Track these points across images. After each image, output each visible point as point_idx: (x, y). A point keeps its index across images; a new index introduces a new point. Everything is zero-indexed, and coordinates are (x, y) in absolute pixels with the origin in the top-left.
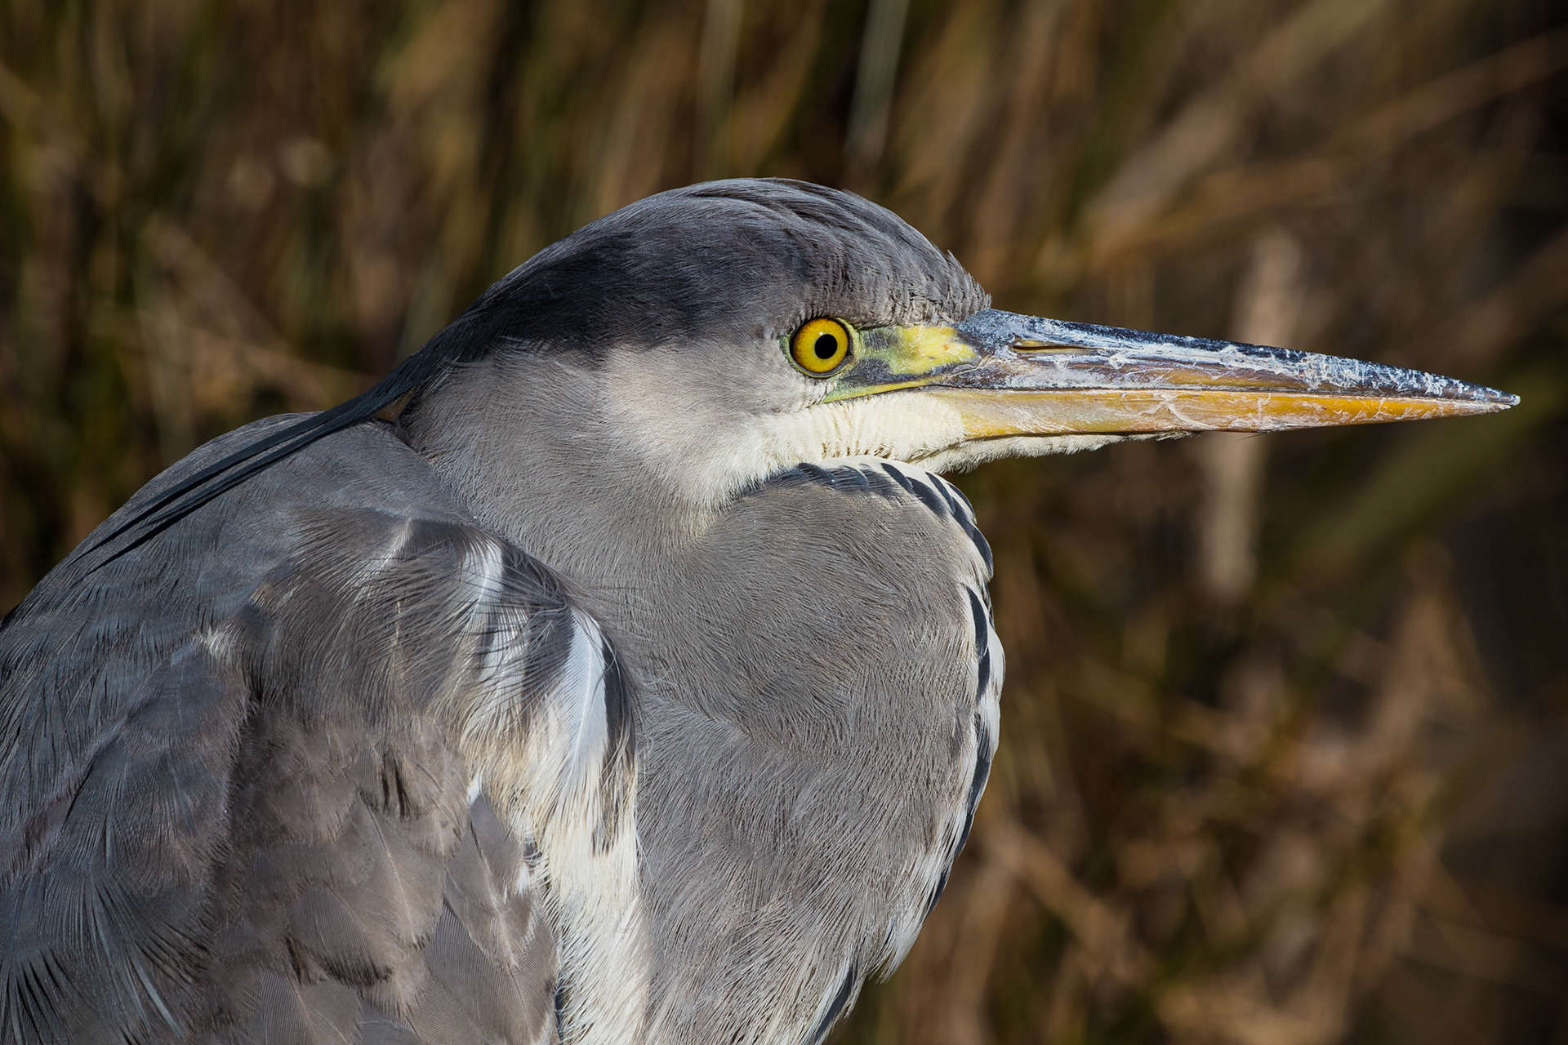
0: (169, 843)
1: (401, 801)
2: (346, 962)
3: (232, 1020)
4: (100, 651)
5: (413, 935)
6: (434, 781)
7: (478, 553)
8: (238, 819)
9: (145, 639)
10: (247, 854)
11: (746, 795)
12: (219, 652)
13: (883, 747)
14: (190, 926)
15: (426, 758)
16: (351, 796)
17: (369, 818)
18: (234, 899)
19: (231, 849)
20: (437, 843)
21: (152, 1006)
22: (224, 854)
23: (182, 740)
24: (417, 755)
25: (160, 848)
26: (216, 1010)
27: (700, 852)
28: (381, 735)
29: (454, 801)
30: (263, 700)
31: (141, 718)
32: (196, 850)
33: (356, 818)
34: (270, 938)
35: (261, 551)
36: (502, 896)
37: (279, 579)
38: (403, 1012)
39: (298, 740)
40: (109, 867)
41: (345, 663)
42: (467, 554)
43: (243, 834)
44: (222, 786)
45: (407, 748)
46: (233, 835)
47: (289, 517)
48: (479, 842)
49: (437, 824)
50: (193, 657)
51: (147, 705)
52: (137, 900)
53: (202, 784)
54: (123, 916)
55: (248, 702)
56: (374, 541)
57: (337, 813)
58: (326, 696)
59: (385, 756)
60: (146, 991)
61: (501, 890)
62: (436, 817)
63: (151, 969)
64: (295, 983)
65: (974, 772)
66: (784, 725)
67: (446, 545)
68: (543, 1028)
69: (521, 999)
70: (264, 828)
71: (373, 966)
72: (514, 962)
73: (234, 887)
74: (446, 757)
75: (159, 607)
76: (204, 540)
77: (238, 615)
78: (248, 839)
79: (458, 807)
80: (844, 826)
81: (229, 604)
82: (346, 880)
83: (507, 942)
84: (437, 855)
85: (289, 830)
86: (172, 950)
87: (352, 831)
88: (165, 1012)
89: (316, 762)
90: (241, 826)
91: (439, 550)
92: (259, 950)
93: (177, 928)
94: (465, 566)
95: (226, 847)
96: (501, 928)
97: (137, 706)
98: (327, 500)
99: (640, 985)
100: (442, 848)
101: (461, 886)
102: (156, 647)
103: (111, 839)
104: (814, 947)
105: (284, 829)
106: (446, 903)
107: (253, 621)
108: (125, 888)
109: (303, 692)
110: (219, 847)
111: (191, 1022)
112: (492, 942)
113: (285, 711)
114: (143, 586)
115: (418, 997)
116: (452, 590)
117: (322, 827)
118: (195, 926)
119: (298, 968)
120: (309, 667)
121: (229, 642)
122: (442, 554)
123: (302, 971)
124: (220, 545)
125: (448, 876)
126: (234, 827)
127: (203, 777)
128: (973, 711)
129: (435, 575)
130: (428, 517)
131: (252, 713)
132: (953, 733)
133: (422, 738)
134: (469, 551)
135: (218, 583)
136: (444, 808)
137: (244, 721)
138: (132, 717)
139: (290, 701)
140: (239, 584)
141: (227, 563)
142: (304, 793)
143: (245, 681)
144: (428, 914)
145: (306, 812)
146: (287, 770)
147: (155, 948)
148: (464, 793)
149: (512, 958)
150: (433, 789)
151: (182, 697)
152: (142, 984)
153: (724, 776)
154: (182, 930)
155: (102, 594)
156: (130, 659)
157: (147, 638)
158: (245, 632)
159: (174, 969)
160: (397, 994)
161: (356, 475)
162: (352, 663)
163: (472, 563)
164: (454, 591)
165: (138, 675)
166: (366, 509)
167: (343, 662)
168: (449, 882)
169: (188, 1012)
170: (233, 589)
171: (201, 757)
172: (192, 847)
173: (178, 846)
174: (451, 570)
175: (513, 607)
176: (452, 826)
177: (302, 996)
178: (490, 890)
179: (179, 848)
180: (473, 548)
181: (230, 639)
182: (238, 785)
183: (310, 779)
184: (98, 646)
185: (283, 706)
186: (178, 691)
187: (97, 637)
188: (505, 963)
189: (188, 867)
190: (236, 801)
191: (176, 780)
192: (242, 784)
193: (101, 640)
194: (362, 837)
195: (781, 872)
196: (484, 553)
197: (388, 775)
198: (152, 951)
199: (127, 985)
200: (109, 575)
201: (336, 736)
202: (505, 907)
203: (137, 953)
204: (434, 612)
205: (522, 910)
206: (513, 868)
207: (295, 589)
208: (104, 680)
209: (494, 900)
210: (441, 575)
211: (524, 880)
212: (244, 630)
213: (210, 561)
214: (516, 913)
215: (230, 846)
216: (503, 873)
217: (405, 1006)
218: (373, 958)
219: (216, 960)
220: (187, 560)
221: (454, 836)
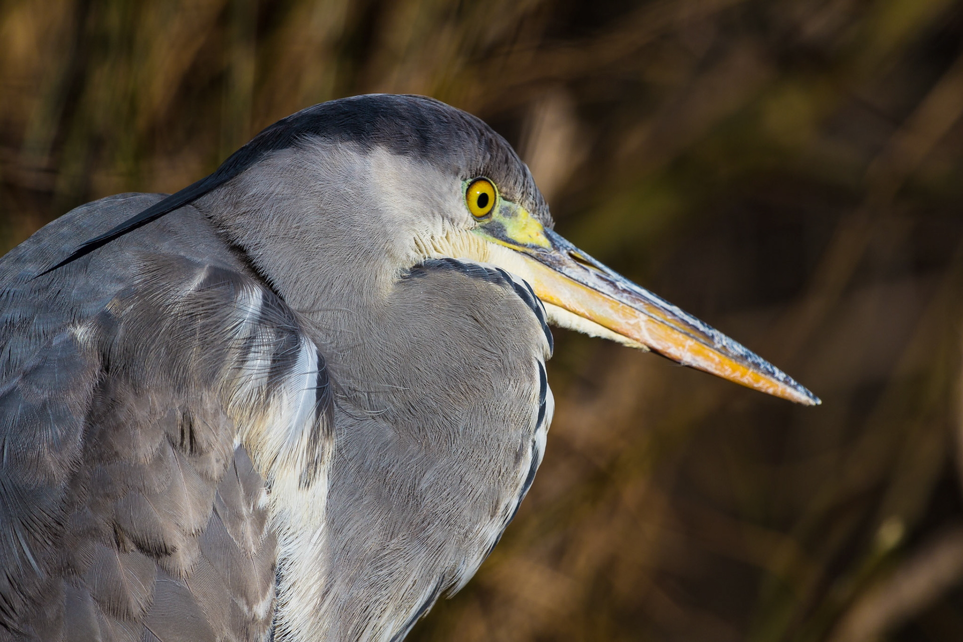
0: (44, 456)
1: (191, 443)
2: (148, 540)
3: (75, 571)
4: (7, 331)
5: (193, 528)
6: (213, 433)
7: (248, 292)
8: (88, 445)
9: (37, 326)
10: (92, 467)
11: (393, 471)
12: (83, 339)
13: (476, 451)
14: (52, 509)
15: (210, 418)
16: (161, 437)
17: (170, 451)
18: (82, 495)
19: (82, 464)
20: (213, 472)
21: (25, 557)
22: (78, 466)
23: (57, 393)
24: (204, 415)
25: (38, 459)
26: (65, 565)
27: (361, 500)
28: (182, 402)
29: (225, 447)
30: (110, 372)
31: (31, 377)
32: (60, 463)
33: (162, 451)
34: (103, 522)
35: (114, 277)
36: (250, 508)
37: (123, 296)
38: (182, 575)
39: (130, 399)
40: (5, 468)
41: (163, 353)
42: (241, 291)
43: (90, 455)
44: (79, 424)
45: (199, 410)
46: (84, 455)
47: (133, 257)
48: (238, 473)
49: (213, 460)
50: (67, 341)
51: (36, 369)
52: (21, 491)
53: (68, 421)
54: (11, 500)
55: (100, 372)
56: (184, 277)
57: (151, 447)
58: (150, 373)
59: (184, 414)
60: (22, 548)
61: (249, 504)
62: (213, 456)
63: (26, 535)
64: (117, 552)
65: (527, 476)
66: (421, 430)
67: (228, 284)
68: (268, 593)
69: (255, 574)
70: (104, 453)
71: (165, 544)
72: (254, 550)
73: (82, 488)
74: (222, 418)
75: (47, 306)
76: (79, 266)
77: (97, 317)
78: (93, 458)
79: (227, 451)
80: (448, 495)
81: (91, 309)
82: (153, 489)
83: (251, 538)
84: (212, 480)
85: (120, 454)
86: (41, 523)
87: (159, 460)
88: (33, 562)
89: (141, 414)
90: (90, 450)
91: (224, 286)
92: (95, 528)
93: (44, 510)
94: (239, 298)
95: (79, 463)
96: (247, 528)
97: (29, 369)
98: (158, 248)
99: (320, 578)
100: (215, 476)
101: (225, 500)
102: (44, 331)
103: (7, 452)
104: (417, 568)
105: (117, 454)
106: (214, 510)
107: (106, 322)
108: (14, 482)
109: (136, 369)
110: (75, 462)
111: (49, 570)
112: (241, 537)
113: (124, 380)
114: (37, 292)
115: (192, 567)
116: (228, 312)
117: (141, 455)
118: (56, 510)
119: (119, 542)
120: (140, 353)
121: (91, 334)
122: (225, 289)
123: (121, 544)
124: (88, 271)
125: (217, 493)
126: (85, 450)
127: (68, 417)
128: (531, 437)
129: (219, 302)
130: (219, 265)
131: (102, 380)
132: (518, 449)
133: (209, 406)
134: (242, 289)
135: (86, 295)
136: (218, 450)
137: (96, 384)
138: (26, 376)
139: (127, 375)
140: (99, 297)
141: (92, 282)
142: (132, 433)
143: (99, 358)
144: (203, 516)
145: (132, 445)
146: (122, 417)
147: (30, 521)
148: (232, 442)
149: (253, 547)
150: (212, 439)
151: (59, 366)
152: (20, 543)
153: (382, 457)
154: (47, 512)
155: (11, 294)
156: (27, 337)
157: (38, 325)
158: (100, 329)
159: (41, 536)
160: (180, 564)
161: (176, 233)
162: (168, 354)
163: (243, 297)
164: (231, 313)
165: (31, 348)
166: (181, 256)
167: (162, 352)
168: (218, 497)
169: (48, 563)
170: (95, 299)
171: (68, 405)
172: (58, 461)
173: (49, 459)
174: (229, 300)
175: (266, 327)
176: (223, 462)
177: (121, 560)
178: (242, 504)
179: (50, 460)
180: (245, 288)
181: (91, 332)
182: (90, 424)
183: (136, 424)
184: (6, 327)
185: (123, 378)
186: (56, 361)
187: (6, 321)
188: (248, 551)
189: (55, 473)
190: (88, 434)
191: (51, 418)
192: (92, 424)
193: (8, 324)
194: (165, 463)
195: (407, 520)
196: (252, 292)
197: (185, 426)
198: (28, 523)
199: (10, 544)
200: (16, 282)
201: (155, 399)
202: (251, 515)
203: (18, 523)
204: (217, 325)
205: (261, 518)
206: (257, 491)
207: (135, 304)
208: (9, 349)
209: (244, 510)
210: (223, 302)
211: (263, 500)
212: (100, 327)
213: (81, 280)
214: (257, 519)
215: (82, 462)
216: (251, 494)
217: (184, 572)
218: (165, 540)
219: (68, 532)
220: (67, 278)
221: (223, 468)
